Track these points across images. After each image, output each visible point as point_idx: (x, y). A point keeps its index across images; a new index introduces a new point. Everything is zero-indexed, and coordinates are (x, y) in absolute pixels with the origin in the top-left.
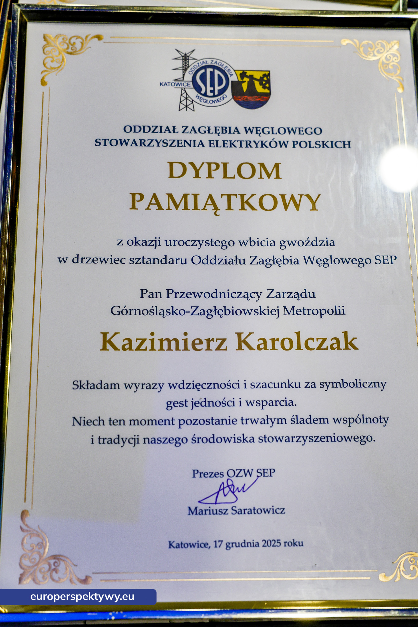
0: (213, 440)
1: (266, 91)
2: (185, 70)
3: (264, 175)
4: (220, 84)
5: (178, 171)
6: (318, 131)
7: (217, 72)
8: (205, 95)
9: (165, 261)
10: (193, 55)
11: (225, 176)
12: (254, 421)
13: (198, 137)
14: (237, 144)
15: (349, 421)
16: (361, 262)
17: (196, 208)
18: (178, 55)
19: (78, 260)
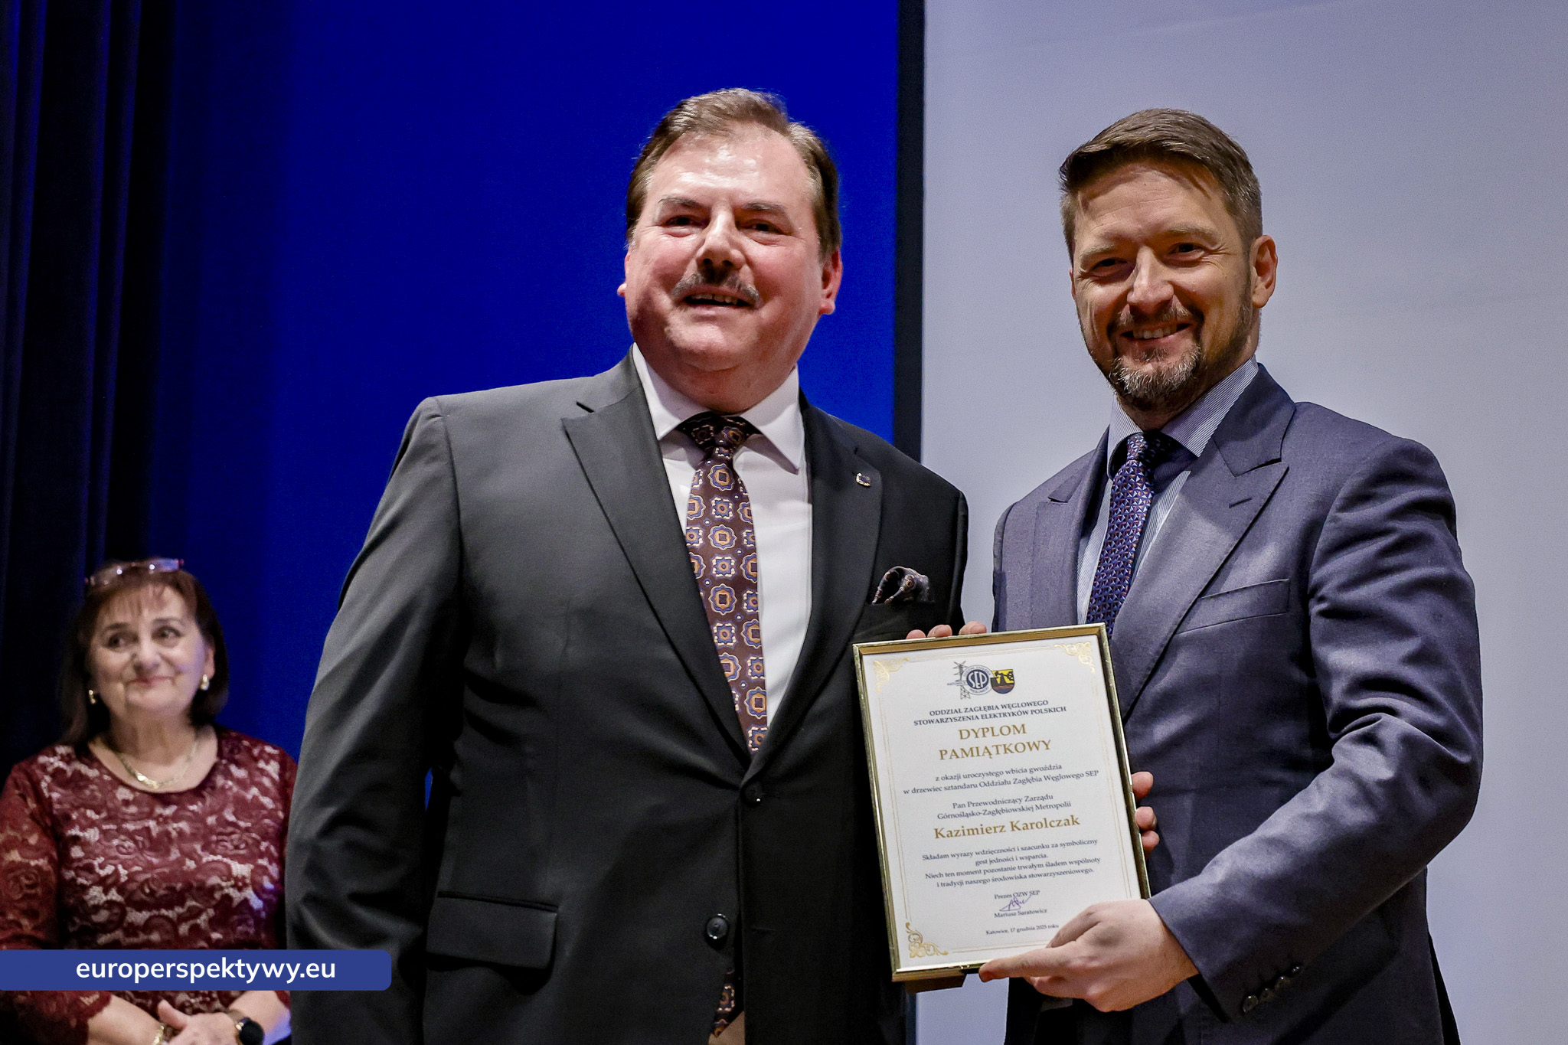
0: (1004, 879)
1: (1012, 682)
2: (961, 674)
3: (1016, 732)
4: (983, 681)
5: (965, 734)
6: (1045, 703)
7: (981, 674)
8: (975, 688)
9: (964, 787)
10: (965, 665)
11: (993, 735)
12: (1025, 867)
13: (974, 714)
14: (998, 715)
15: (1078, 862)
16: (1078, 776)
17: (978, 755)
18: (956, 665)
19: (915, 791)
